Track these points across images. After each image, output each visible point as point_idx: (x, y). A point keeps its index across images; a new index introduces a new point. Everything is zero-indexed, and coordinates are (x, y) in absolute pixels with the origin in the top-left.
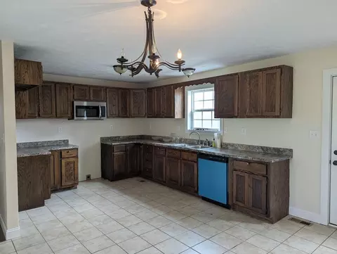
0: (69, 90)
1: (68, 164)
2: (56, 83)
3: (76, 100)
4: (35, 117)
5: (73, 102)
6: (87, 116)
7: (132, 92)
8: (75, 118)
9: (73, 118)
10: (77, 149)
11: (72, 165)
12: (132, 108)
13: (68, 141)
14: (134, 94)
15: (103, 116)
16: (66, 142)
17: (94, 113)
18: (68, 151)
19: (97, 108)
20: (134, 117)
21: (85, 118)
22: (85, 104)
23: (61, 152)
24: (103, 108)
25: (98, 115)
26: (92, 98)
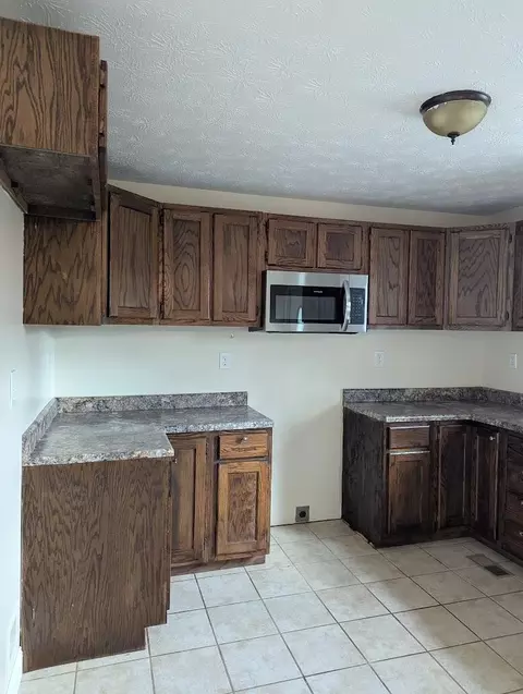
0: (254, 235)
1: (237, 479)
2: (214, 213)
3: (273, 266)
4: (148, 321)
5: (264, 274)
6: (304, 321)
7: (455, 239)
8: (269, 326)
9: (259, 325)
10: (269, 430)
11: (251, 485)
12: (454, 296)
13: (245, 395)
14: (464, 247)
15: (357, 319)
16: (239, 399)
17: (328, 308)
18: (240, 435)
19: (338, 294)
20: (458, 327)
21: (300, 327)
22: (301, 279)
23: (217, 438)
24: (357, 292)
25: (339, 319)
26: (322, 262)
